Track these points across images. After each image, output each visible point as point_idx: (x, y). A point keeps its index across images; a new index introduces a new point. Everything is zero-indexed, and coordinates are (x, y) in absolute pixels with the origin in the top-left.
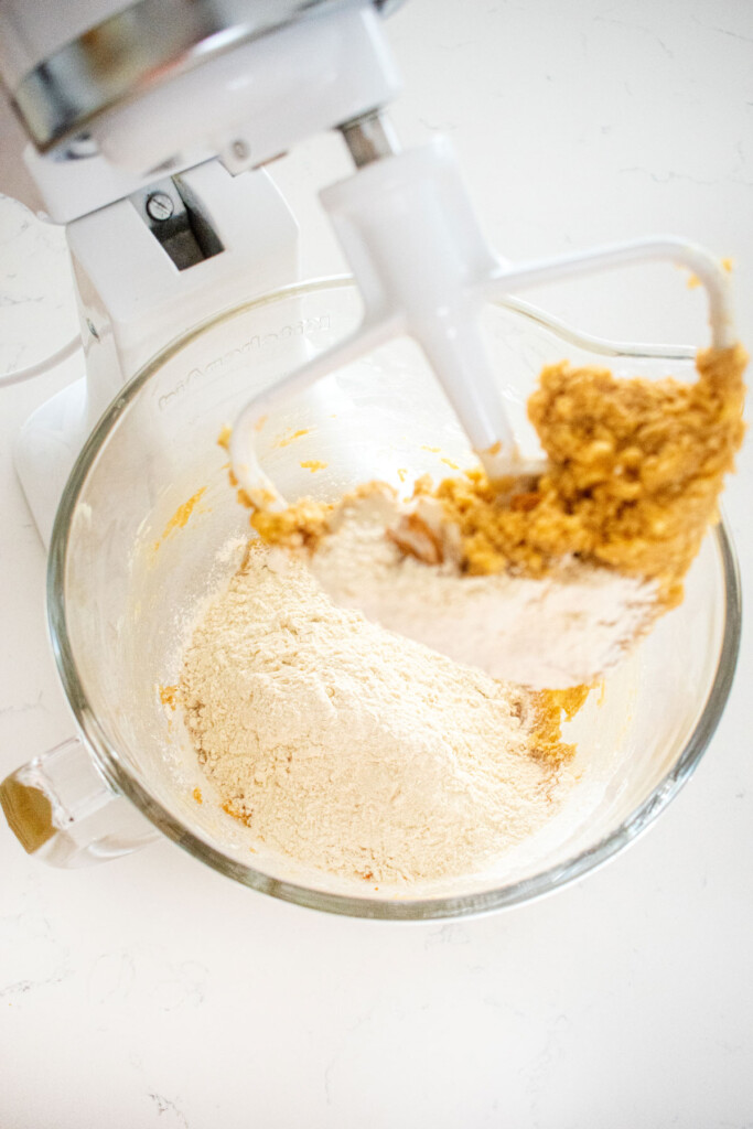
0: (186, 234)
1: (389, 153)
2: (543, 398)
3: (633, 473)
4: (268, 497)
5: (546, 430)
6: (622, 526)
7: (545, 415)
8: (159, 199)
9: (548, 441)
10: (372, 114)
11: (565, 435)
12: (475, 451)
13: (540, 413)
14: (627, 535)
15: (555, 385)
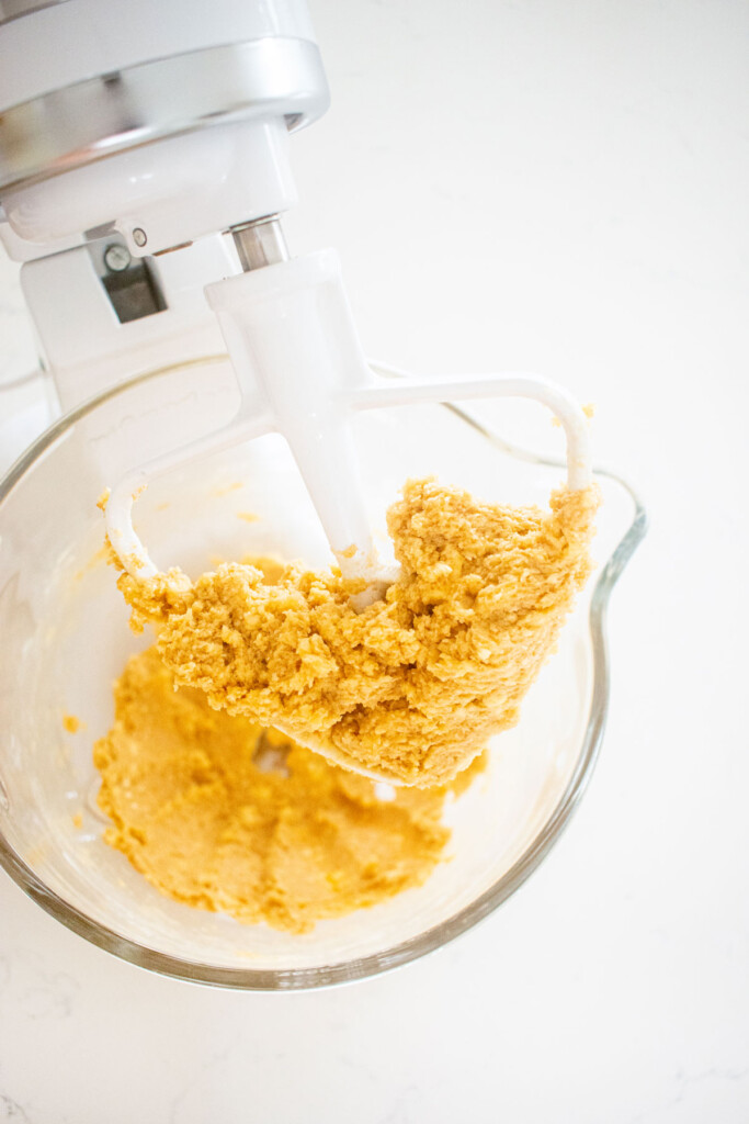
0: (142, 286)
1: (279, 260)
2: (402, 510)
3: (472, 596)
4: (137, 563)
5: (400, 540)
6: (454, 647)
7: (401, 528)
8: (117, 250)
9: (400, 552)
10: (266, 220)
11: (415, 549)
12: (332, 549)
13: (398, 523)
14: (457, 657)
15: (415, 500)
